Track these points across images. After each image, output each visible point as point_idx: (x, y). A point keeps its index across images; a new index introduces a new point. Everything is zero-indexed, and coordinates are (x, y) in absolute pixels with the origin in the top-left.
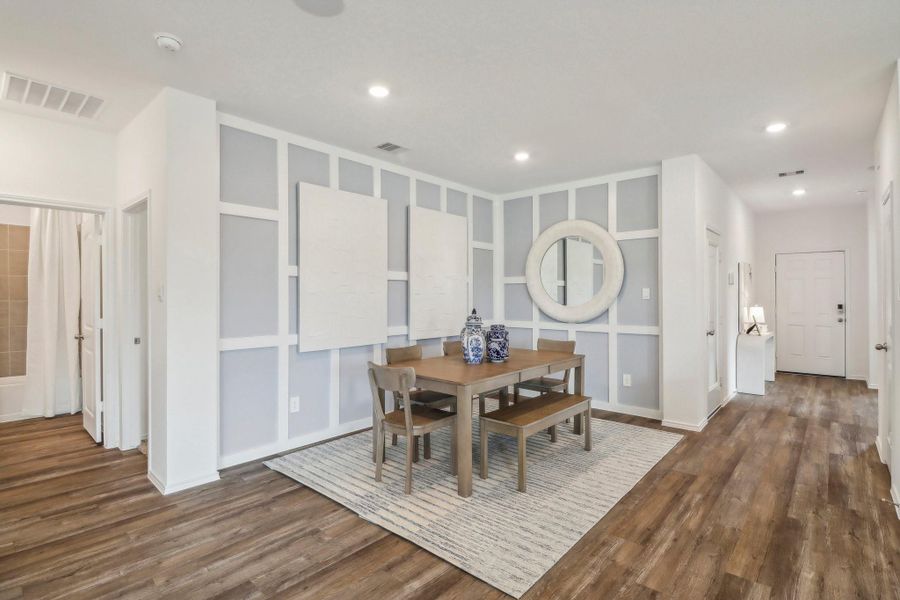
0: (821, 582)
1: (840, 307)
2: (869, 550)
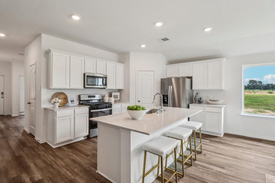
0: (35, 164)
1: (2, 93)
2: (40, 153)
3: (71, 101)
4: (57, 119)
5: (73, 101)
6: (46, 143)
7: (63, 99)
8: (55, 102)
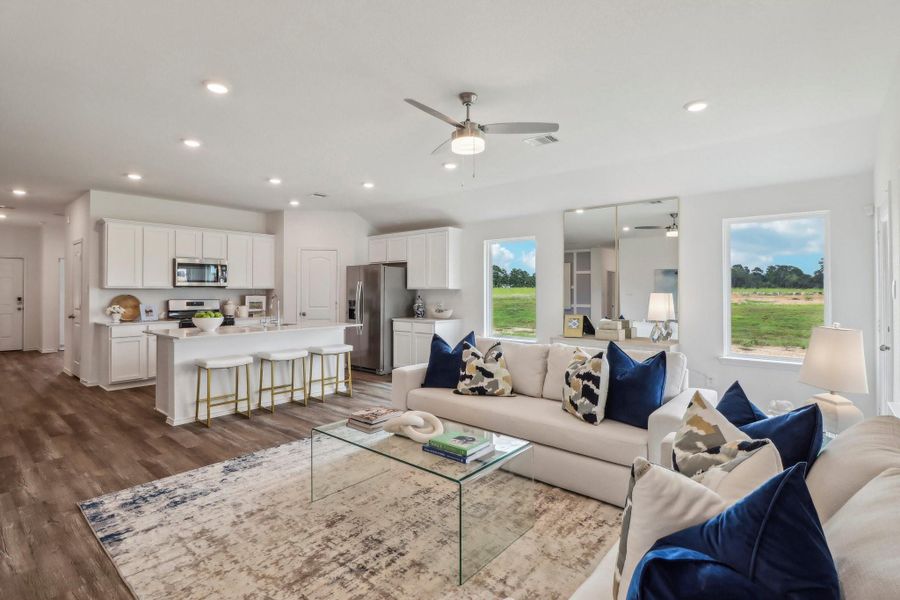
1: (19, 299)
3: (147, 312)
4: (113, 341)
5: (151, 311)
6: (98, 386)
7: (131, 307)
8: (112, 313)
